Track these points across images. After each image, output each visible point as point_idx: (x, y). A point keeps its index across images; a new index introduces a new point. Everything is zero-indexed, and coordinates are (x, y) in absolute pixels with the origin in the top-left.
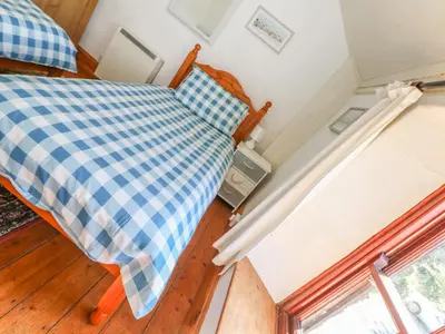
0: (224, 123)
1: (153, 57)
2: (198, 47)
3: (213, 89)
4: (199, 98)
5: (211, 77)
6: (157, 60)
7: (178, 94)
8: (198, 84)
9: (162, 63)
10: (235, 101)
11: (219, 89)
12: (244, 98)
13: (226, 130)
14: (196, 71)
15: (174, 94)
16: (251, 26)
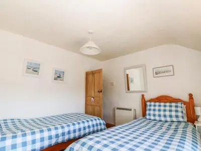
0: (177, 116)
1: (130, 110)
2: (143, 96)
3: (160, 106)
4: (157, 113)
5: (155, 102)
6: (133, 110)
7: (148, 117)
8: (152, 108)
9: (135, 110)
10: (173, 104)
11: (162, 104)
12: (177, 101)
13: (181, 119)
14: (148, 104)
15: (146, 118)
16: (155, 76)
